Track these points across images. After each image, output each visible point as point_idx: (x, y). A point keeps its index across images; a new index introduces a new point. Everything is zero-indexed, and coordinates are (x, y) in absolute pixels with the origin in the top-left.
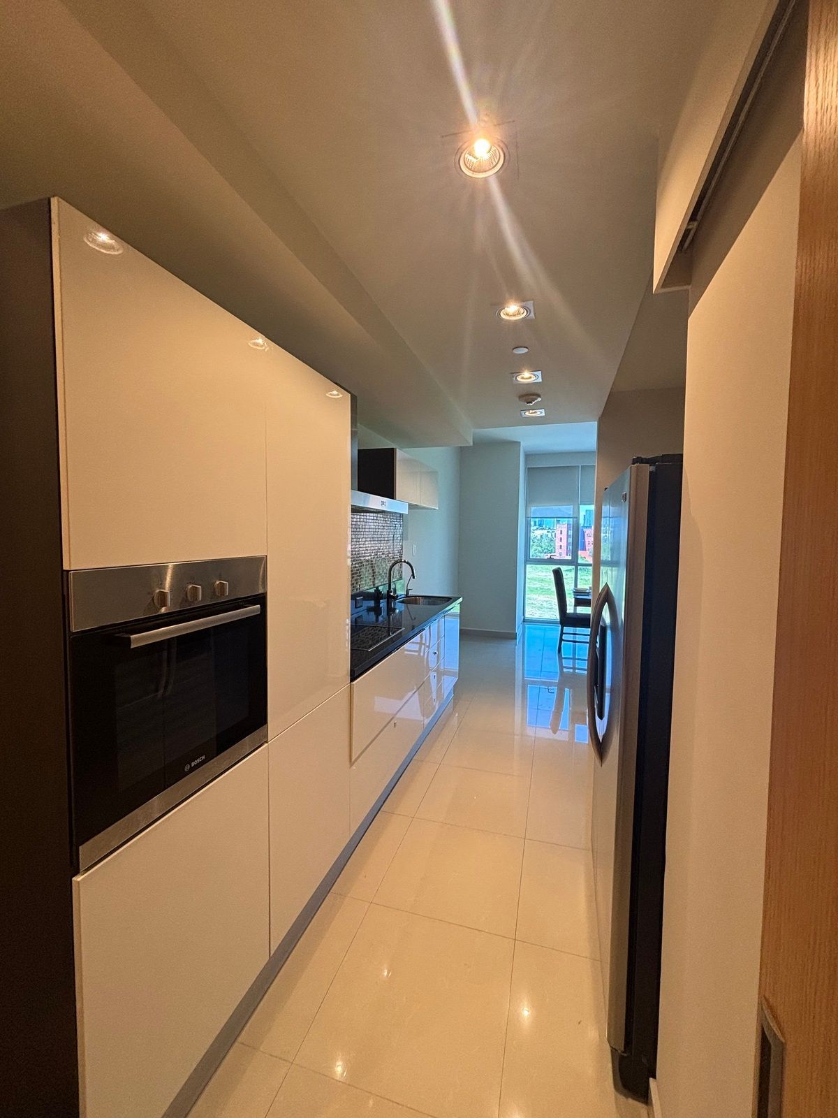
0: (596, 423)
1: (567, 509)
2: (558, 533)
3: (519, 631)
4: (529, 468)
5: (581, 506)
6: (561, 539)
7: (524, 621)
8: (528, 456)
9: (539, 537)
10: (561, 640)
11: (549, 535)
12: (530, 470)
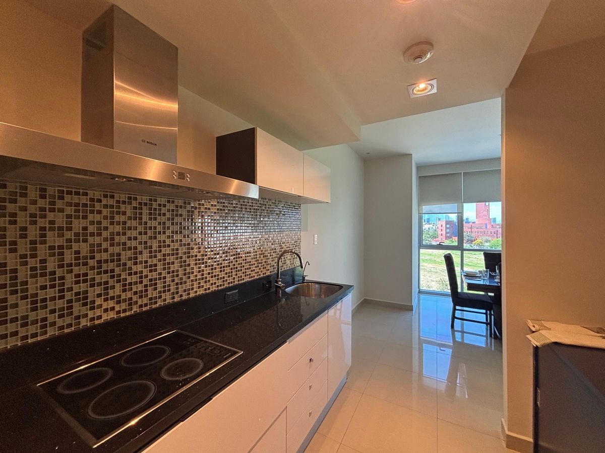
0: (500, 99)
1: (454, 206)
2: (440, 226)
3: (414, 303)
4: (420, 177)
5: (464, 204)
6: (442, 230)
7: (419, 293)
8: (419, 168)
9: (427, 229)
10: (454, 317)
11: (434, 228)
12: (421, 178)
